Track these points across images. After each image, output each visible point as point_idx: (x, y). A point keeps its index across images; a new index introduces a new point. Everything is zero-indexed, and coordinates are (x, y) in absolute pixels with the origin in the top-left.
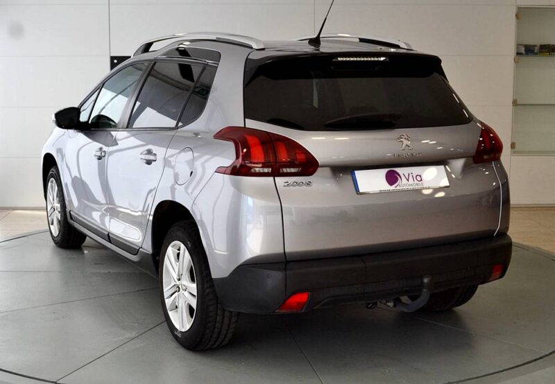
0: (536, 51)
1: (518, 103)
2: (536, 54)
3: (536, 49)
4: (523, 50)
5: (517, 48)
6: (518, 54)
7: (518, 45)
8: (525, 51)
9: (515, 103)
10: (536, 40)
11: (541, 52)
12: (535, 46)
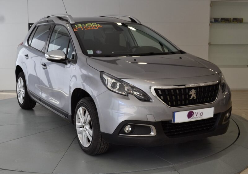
0: (219, 21)
1: (211, 44)
2: (219, 22)
3: (219, 20)
4: (213, 20)
5: (211, 20)
6: (211, 22)
7: (211, 18)
8: (214, 21)
9: (210, 44)
10: (219, 16)
11: (221, 21)
12: (219, 19)
